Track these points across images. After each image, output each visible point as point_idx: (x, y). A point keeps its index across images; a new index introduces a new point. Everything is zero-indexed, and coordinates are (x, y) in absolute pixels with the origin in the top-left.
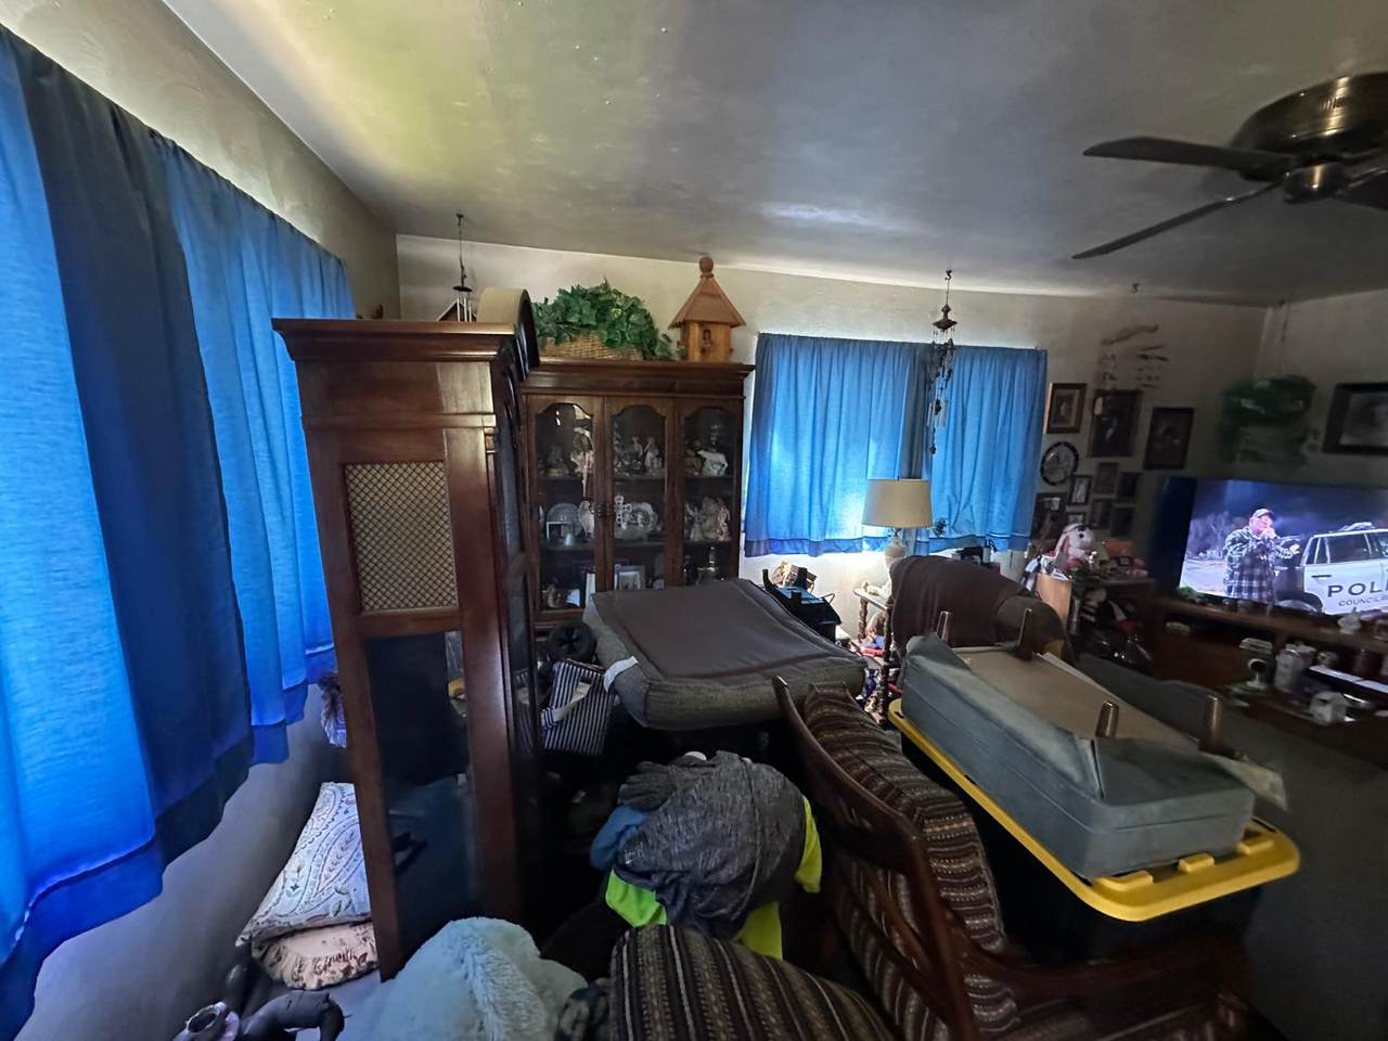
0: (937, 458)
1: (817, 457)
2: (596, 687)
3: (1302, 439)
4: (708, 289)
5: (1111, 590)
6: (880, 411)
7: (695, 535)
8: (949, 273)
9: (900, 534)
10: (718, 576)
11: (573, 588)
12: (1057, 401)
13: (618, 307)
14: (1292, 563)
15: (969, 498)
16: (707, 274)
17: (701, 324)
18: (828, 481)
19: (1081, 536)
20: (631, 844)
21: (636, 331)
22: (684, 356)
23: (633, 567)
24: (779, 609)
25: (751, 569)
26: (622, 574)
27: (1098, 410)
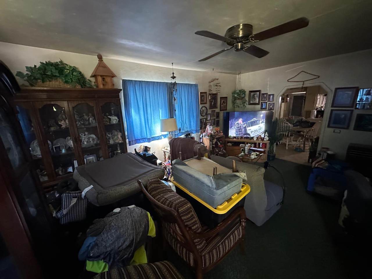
0: (177, 112)
1: (146, 115)
2: (79, 198)
3: (245, 103)
4: (101, 64)
5: (217, 138)
6: (161, 101)
7: (111, 142)
8: (172, 64)
9: (171, 133)
10: (121, 153)
11: (70, 166)
12: (202, 96)
13: (67, 69)
14: (245, 128)
15: (186, 122)
16: (100, 60)
17: (101, 76)
18: (150, 121)
19: (210, 128)
20: (92, 248)
21: (77, 78)
22: (97, 87)
23: (91, 155)
24: (140, 159)
25: (131, 149)
26: (87, 158)
27: (210, 98)
